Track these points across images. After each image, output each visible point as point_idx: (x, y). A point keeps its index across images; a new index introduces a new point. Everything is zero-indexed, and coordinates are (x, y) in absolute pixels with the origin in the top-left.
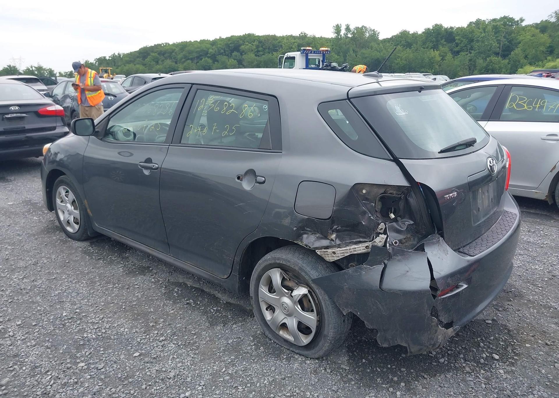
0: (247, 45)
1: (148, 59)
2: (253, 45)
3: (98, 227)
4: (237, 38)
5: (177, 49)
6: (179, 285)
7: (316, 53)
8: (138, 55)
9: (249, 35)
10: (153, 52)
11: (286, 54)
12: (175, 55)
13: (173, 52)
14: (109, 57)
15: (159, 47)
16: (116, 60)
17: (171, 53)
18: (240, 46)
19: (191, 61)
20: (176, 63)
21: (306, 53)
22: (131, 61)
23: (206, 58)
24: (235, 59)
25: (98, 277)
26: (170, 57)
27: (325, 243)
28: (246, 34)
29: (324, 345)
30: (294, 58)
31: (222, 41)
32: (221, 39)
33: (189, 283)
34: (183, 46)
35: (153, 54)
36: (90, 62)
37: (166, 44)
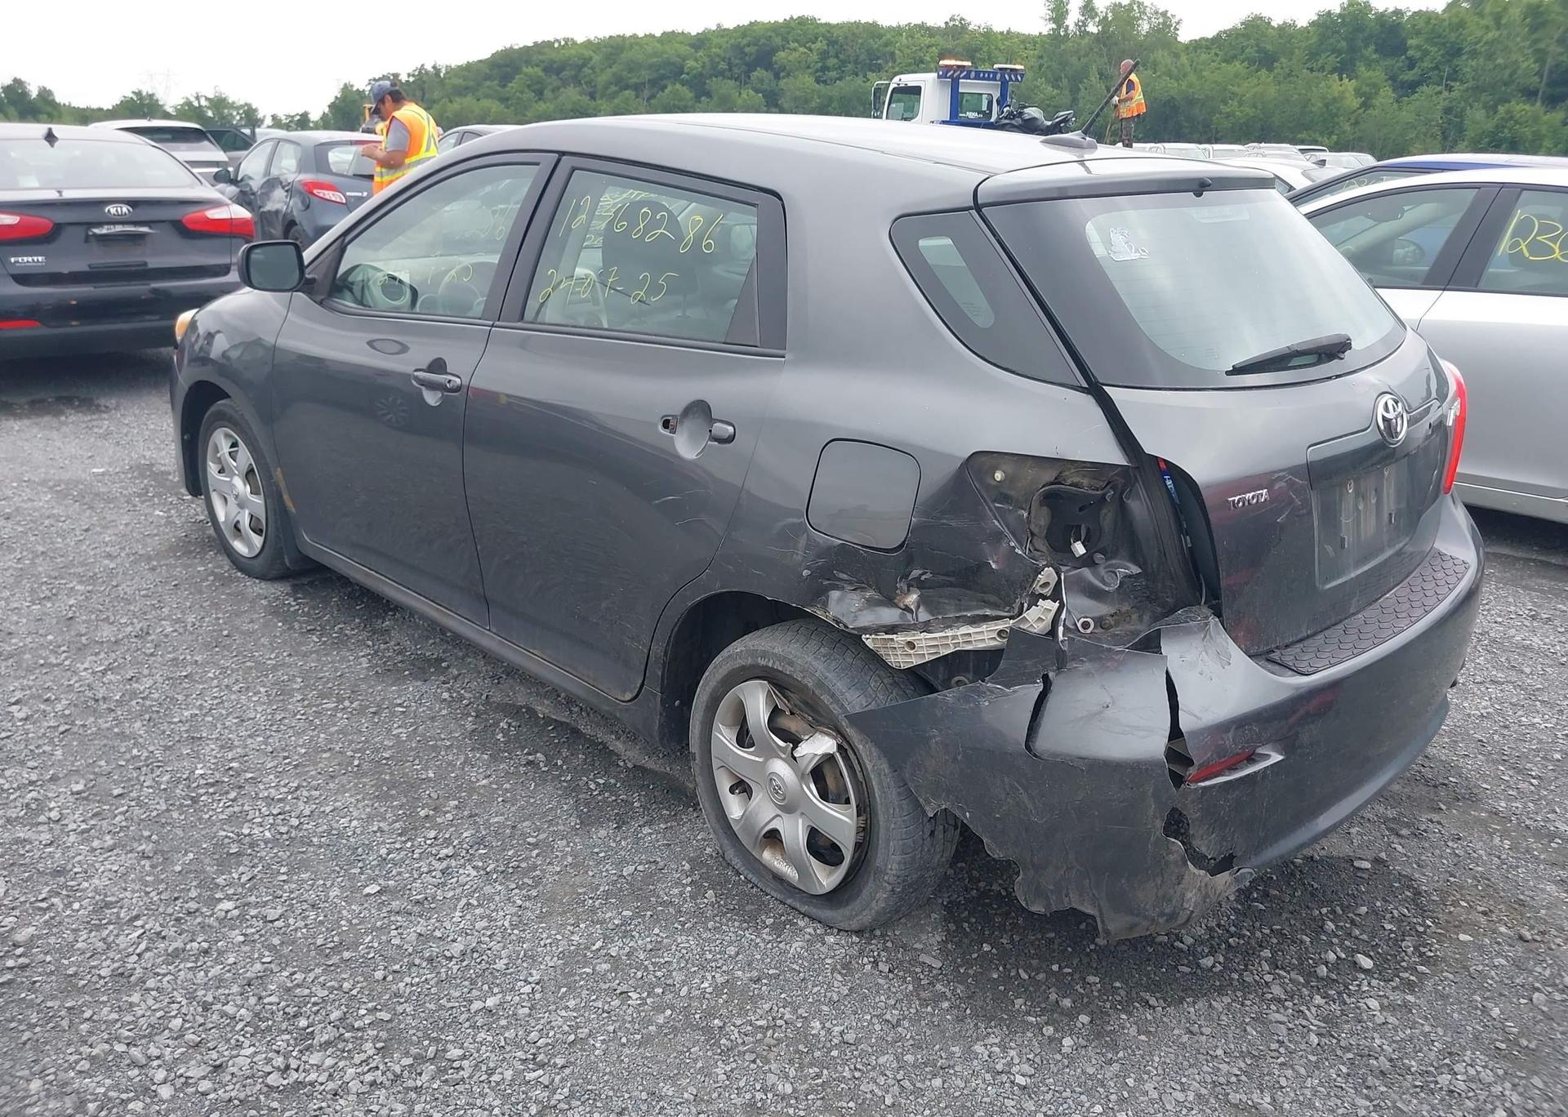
0: (795, 50)
1: (513, 85)
2: (811, 50)
3: (311, 543)
4: (767, 30)
5: (596, 58)
6: (513, 711)
7: (983, 79)
8: (488, 71)
9: (802, 22)
10: (528, 63)
11: (896, 79)
12: (589, 74)
13: (584, 65)
14: (409, 75)
15: (546, 50)
16: (426, 86)
17: (580, 68)
18: (774, 51)
19: (634, 93)
20: (592, 97)
21: (952, 78)
22: (467, 88)
23: (678, 86)
24: (757, 91)
25: (299, 680)
26: (576, 80)
27: (889, 615)
28: (792, 18)
29: (875, 897)
30: (916, 91)
31: (722, 36)
32: (722, 32)
33: (543, 708)
34: (615, 48)
35: (529, 70)
36: (355, 89)
37: (566, 40)
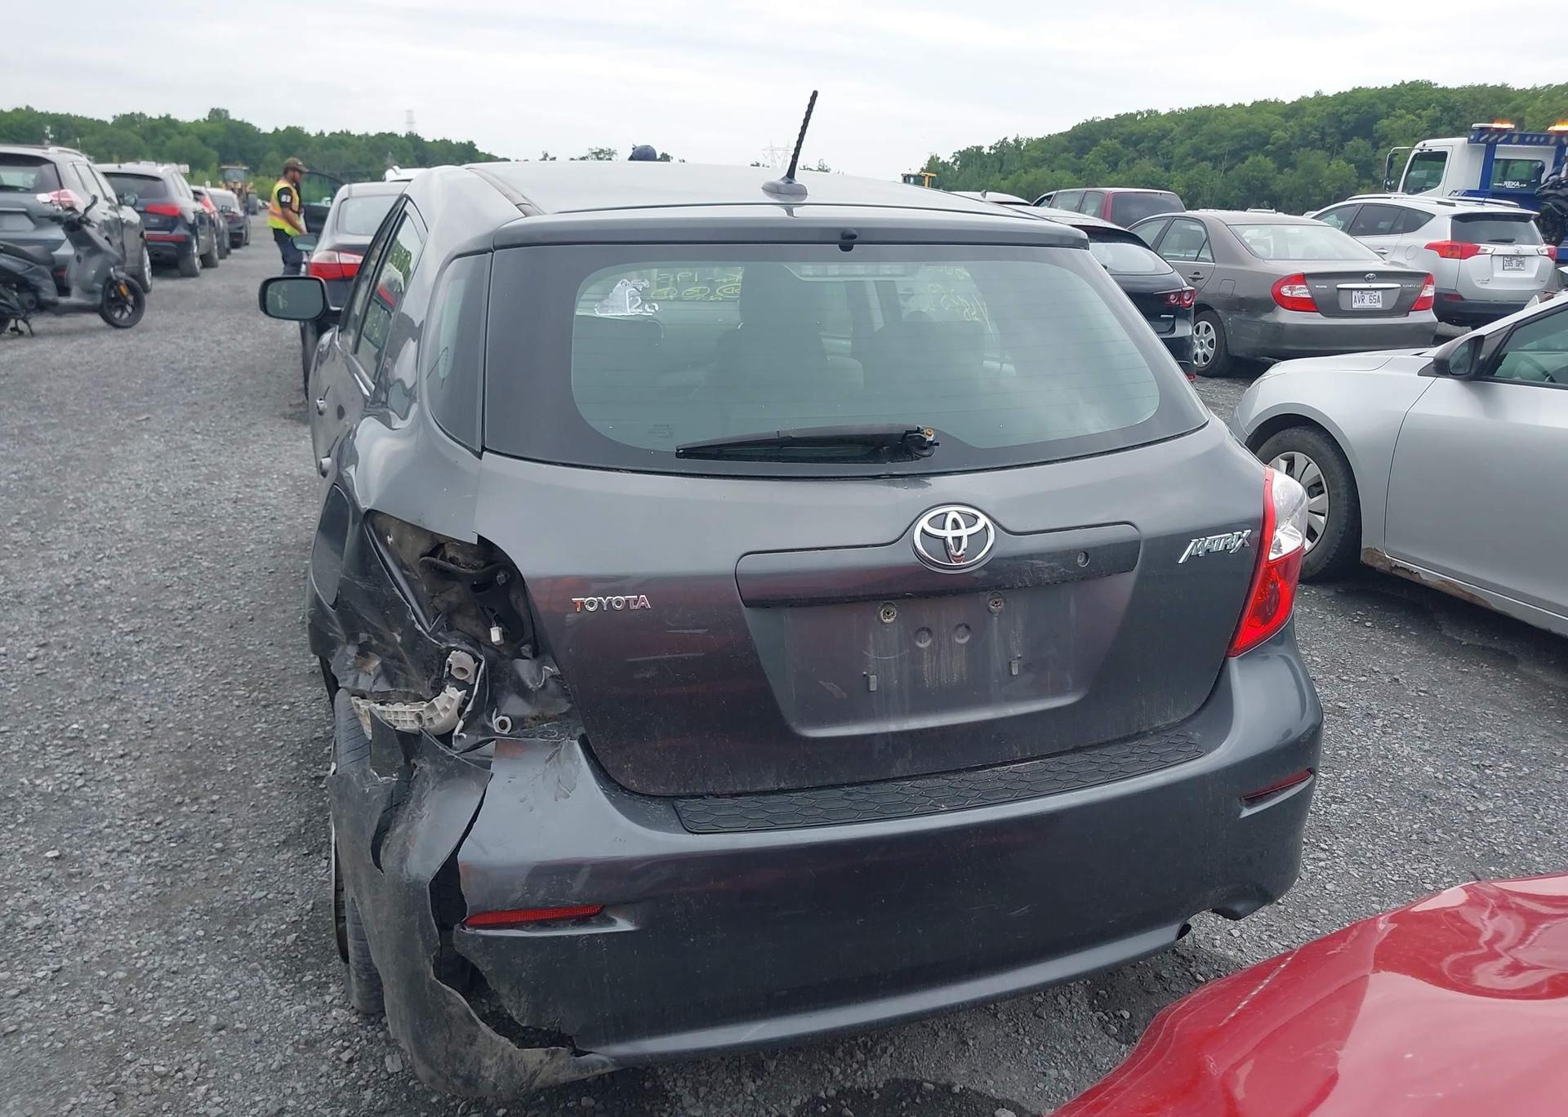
0: (1401, 117)
1: (1089, 157)
2: (1419, 116)
4: (1371, 97)
5: (1177, 130)
7: (1529, 143)
8: (1067, 144)
9: (1415, 87)
10: (1107, 135)
11: (1420, 145)
12: (1167, 146)
13: (1164, 137)
14: (991, 148)
15: (1127, 122)
16: (1005, 158)
17: (1159, 139)
18: (1376, 118)
19: (1211, 164)
20: (1167, 168)
21: (1487, 142)
22: (1044, 160)
23: (1260, 157)
24: (1349, 161)
26: (1153, 151)
28: (1403, 82)
30: (1442, 156)
31: (1319, 105)
32: (1320, 100)
34: (1199, 119)
35: (1108, 142)
36: (940, 161)
37: (1150, 112)
